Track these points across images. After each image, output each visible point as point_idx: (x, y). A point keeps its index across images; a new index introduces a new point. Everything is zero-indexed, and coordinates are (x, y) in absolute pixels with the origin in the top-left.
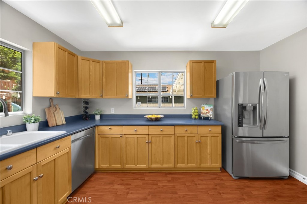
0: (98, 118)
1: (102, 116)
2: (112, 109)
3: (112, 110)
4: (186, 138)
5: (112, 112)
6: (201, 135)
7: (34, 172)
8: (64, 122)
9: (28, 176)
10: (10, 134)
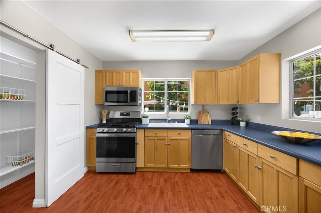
0: (243, 124)
1: (248, 123)
2: (258, 116)
3: (258, 118)
5: (258, 121)
7: (166, 140)
8: (210, 123)
9: (164, 141)
10: (176, 122)
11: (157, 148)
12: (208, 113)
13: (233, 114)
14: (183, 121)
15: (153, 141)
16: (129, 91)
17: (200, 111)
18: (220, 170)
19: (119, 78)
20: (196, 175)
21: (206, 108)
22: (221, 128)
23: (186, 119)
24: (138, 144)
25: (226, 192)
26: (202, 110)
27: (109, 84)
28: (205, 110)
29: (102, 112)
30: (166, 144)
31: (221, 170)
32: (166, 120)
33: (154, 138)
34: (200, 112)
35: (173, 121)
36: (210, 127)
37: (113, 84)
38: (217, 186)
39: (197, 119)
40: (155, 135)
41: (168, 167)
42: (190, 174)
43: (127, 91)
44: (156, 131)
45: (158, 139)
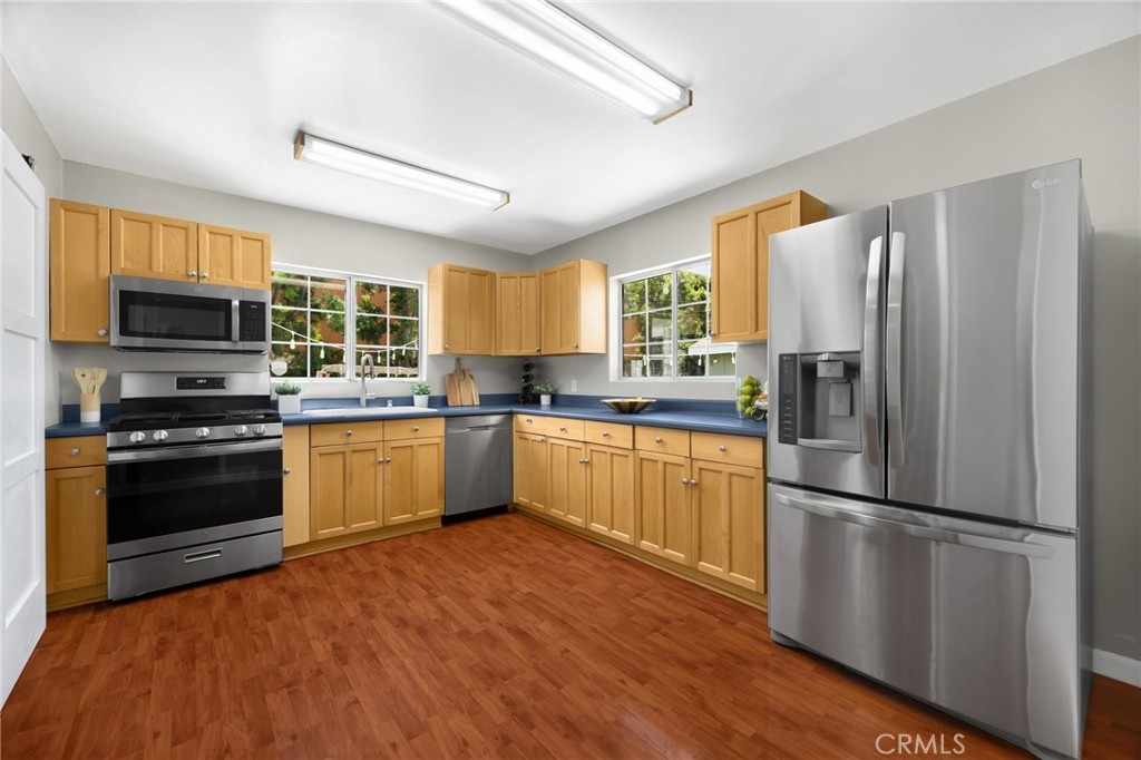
0: (545, 400)
1: (555, 397)
2: (572, 381)
3: (572, 385)
4: (660, 466)
5: (572, 391)
6: (701, 462)
7: (380, 452)
8: (477, 402)
9: (372, 454)
10: (390, 405)
11: (351, 476)
12: (472, 377)
13: (527, 378)
14: (410, 402)
15: (340, 457)
16: (236, 303)
17: (452, 372)
18: (506, 506)
19: (183, 251)
20: (457, 528)
21: (466, 364)
22: (508, 410)
23: (418, 394)
24: (286, 472)
25: (530, 534)
26: (456, 371)
27: (129, 266)
28: (463, 371)
29: (78, 377)
30: (380, 462)
31: (509, 507)
32: (359, 399)
33: (341, 449)
34: (451, 375)
35: (382, 402)
36: (477, 410)
37: (155, 270)
38: (509, 531)
39: (443, 394)
40: (343, 440)
41: (386, 523)
42: (445, 529)
43: (230, 301)
44: (350, 429)
45: (353, 452)
